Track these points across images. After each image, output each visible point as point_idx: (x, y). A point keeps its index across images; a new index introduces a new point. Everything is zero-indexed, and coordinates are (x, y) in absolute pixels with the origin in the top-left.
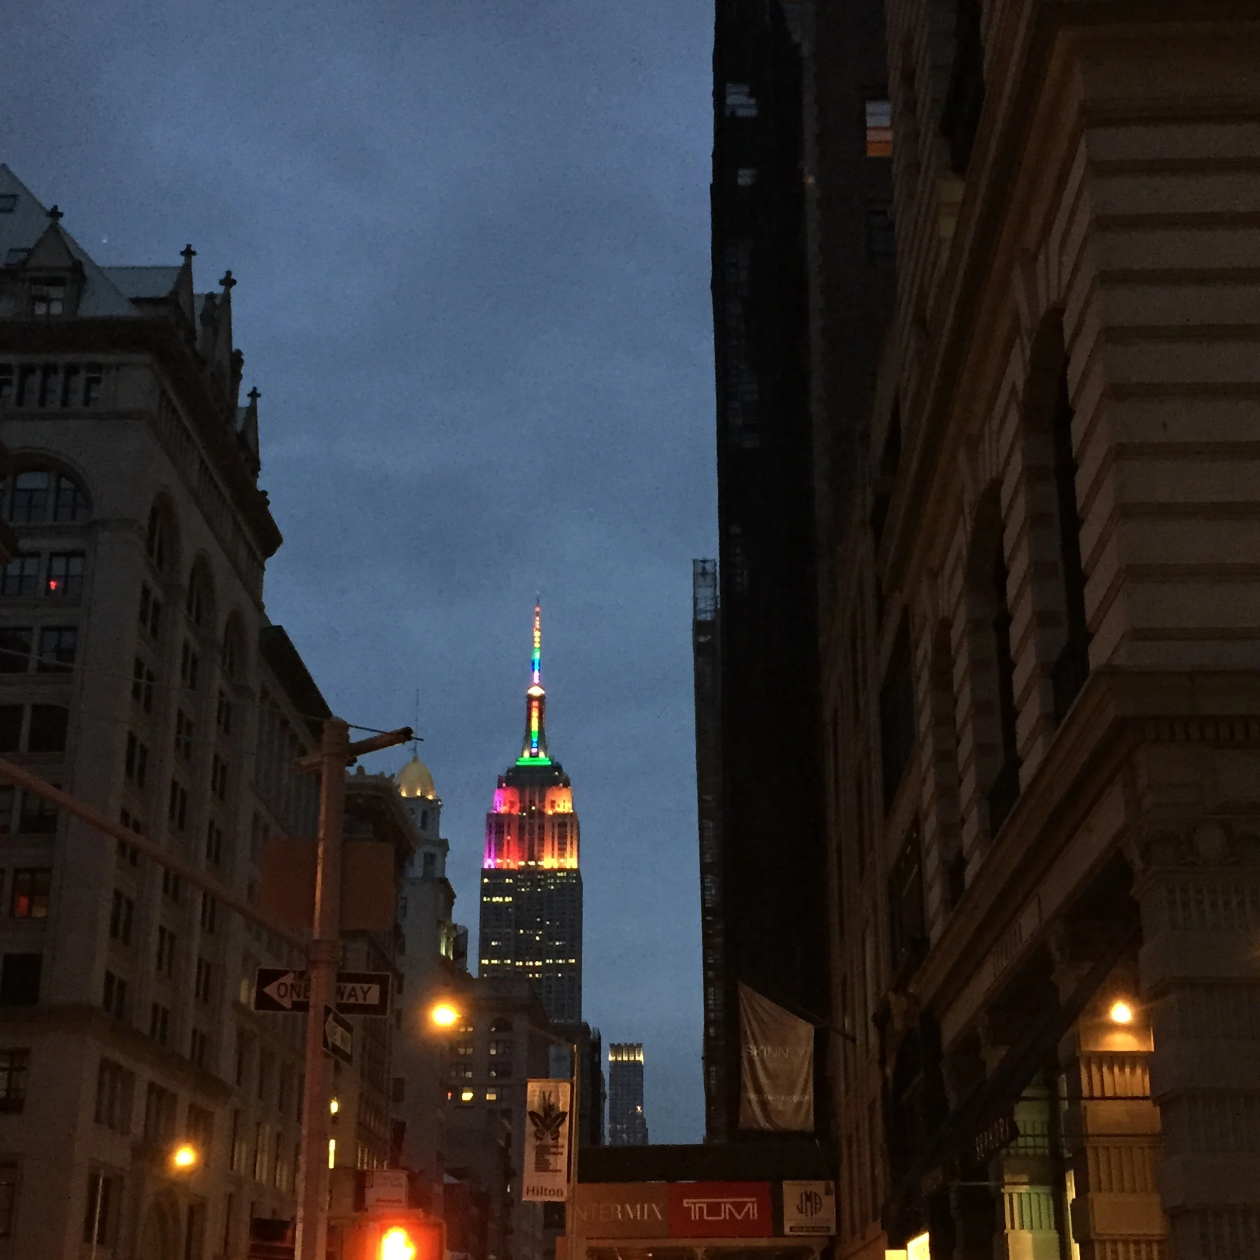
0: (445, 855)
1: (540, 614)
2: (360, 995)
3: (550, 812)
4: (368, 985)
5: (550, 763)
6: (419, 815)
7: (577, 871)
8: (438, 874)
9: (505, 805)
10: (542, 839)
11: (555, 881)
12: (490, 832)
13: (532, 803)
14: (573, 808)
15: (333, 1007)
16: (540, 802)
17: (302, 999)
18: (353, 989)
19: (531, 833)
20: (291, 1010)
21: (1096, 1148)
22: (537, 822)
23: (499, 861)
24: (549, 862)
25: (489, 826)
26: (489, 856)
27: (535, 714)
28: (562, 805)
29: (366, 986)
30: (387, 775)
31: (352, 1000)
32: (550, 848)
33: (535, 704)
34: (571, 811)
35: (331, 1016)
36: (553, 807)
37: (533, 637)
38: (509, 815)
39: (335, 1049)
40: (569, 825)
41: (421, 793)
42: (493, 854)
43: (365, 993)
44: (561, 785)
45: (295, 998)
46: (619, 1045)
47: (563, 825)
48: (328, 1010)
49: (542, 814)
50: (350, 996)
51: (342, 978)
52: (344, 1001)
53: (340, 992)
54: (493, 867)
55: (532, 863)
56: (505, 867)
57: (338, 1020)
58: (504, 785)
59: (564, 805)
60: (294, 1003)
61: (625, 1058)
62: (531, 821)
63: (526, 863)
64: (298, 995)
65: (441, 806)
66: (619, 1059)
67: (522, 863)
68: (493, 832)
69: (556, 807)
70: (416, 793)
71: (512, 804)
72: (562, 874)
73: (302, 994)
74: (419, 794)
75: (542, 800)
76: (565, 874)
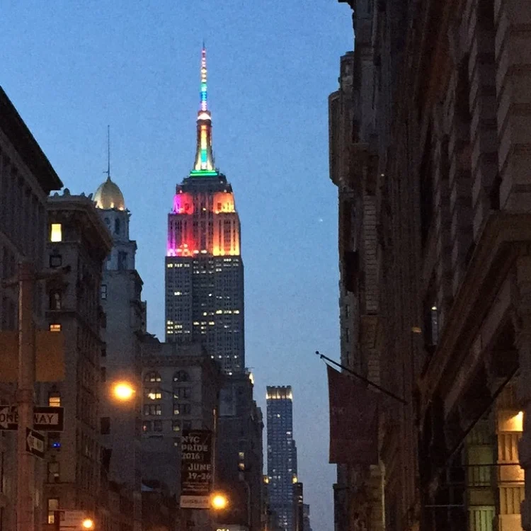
0: (134, 253)
1: (205, 55)
2: (47, 420)
3: (217, 212)
4: (52, 414)
5: (216, 174)
6: (113, 222)
7: (239, 257)
8: (129, 268)
9: (182, 207)
10: (211, 234)
11: (222, 265)
12: (172, 228)
13: (203, 205)
14: (235, 209)
15: (31, 428)
16: (209, 204)
17: (14, 422)
18: (43, 416)
19: (203, 229)
20: (7, 429)
21: (505, 489)
22: (207, 220)
23: (179, 250)
24: (217, 251)
25: (170, 223)
26: (171, 247)
27: (204, 135)
28: (226, 205)
29: (50, 415)
30: (87, 195)
31: (42, 423)
32: (218, 240)
33: (204, 127)
34: (234, 211)
35: (31, 433)
36: (219, 208)
37: (200, 74)
38: (186, 215)
39: (34, 451)
40: (232, 222)
41: (114, 205)
42: (174, 245)
43: (50, 419)
44: (225, 191)
45: (10, 422)
46: (274, 387)
47: (227, 223)
48: (28, 430)
49: (211, 213)
50: (41, 420)
51: (36, 410)
52: (38, 423)
53: (35, 418)
54: (174, 255)
55: (204, 252)
56: (183, 255)
57: (35, 435)
58: (181, 192)
59: (228, 207)
60: (9, 425)
61: (279, 397)
62: (203, 220)
63: (200, 252)
64: (12, 420)
65: (130, 215)
66: (274, 397)
67: (197, 252)
68: (174, 228)
69: (222, 208)
70: (110, 206)
71: (188, 206)
72: (227, 260)
73: (14, 419)
74: (112, 206)
75: (211, 203)
76: (230, 260)
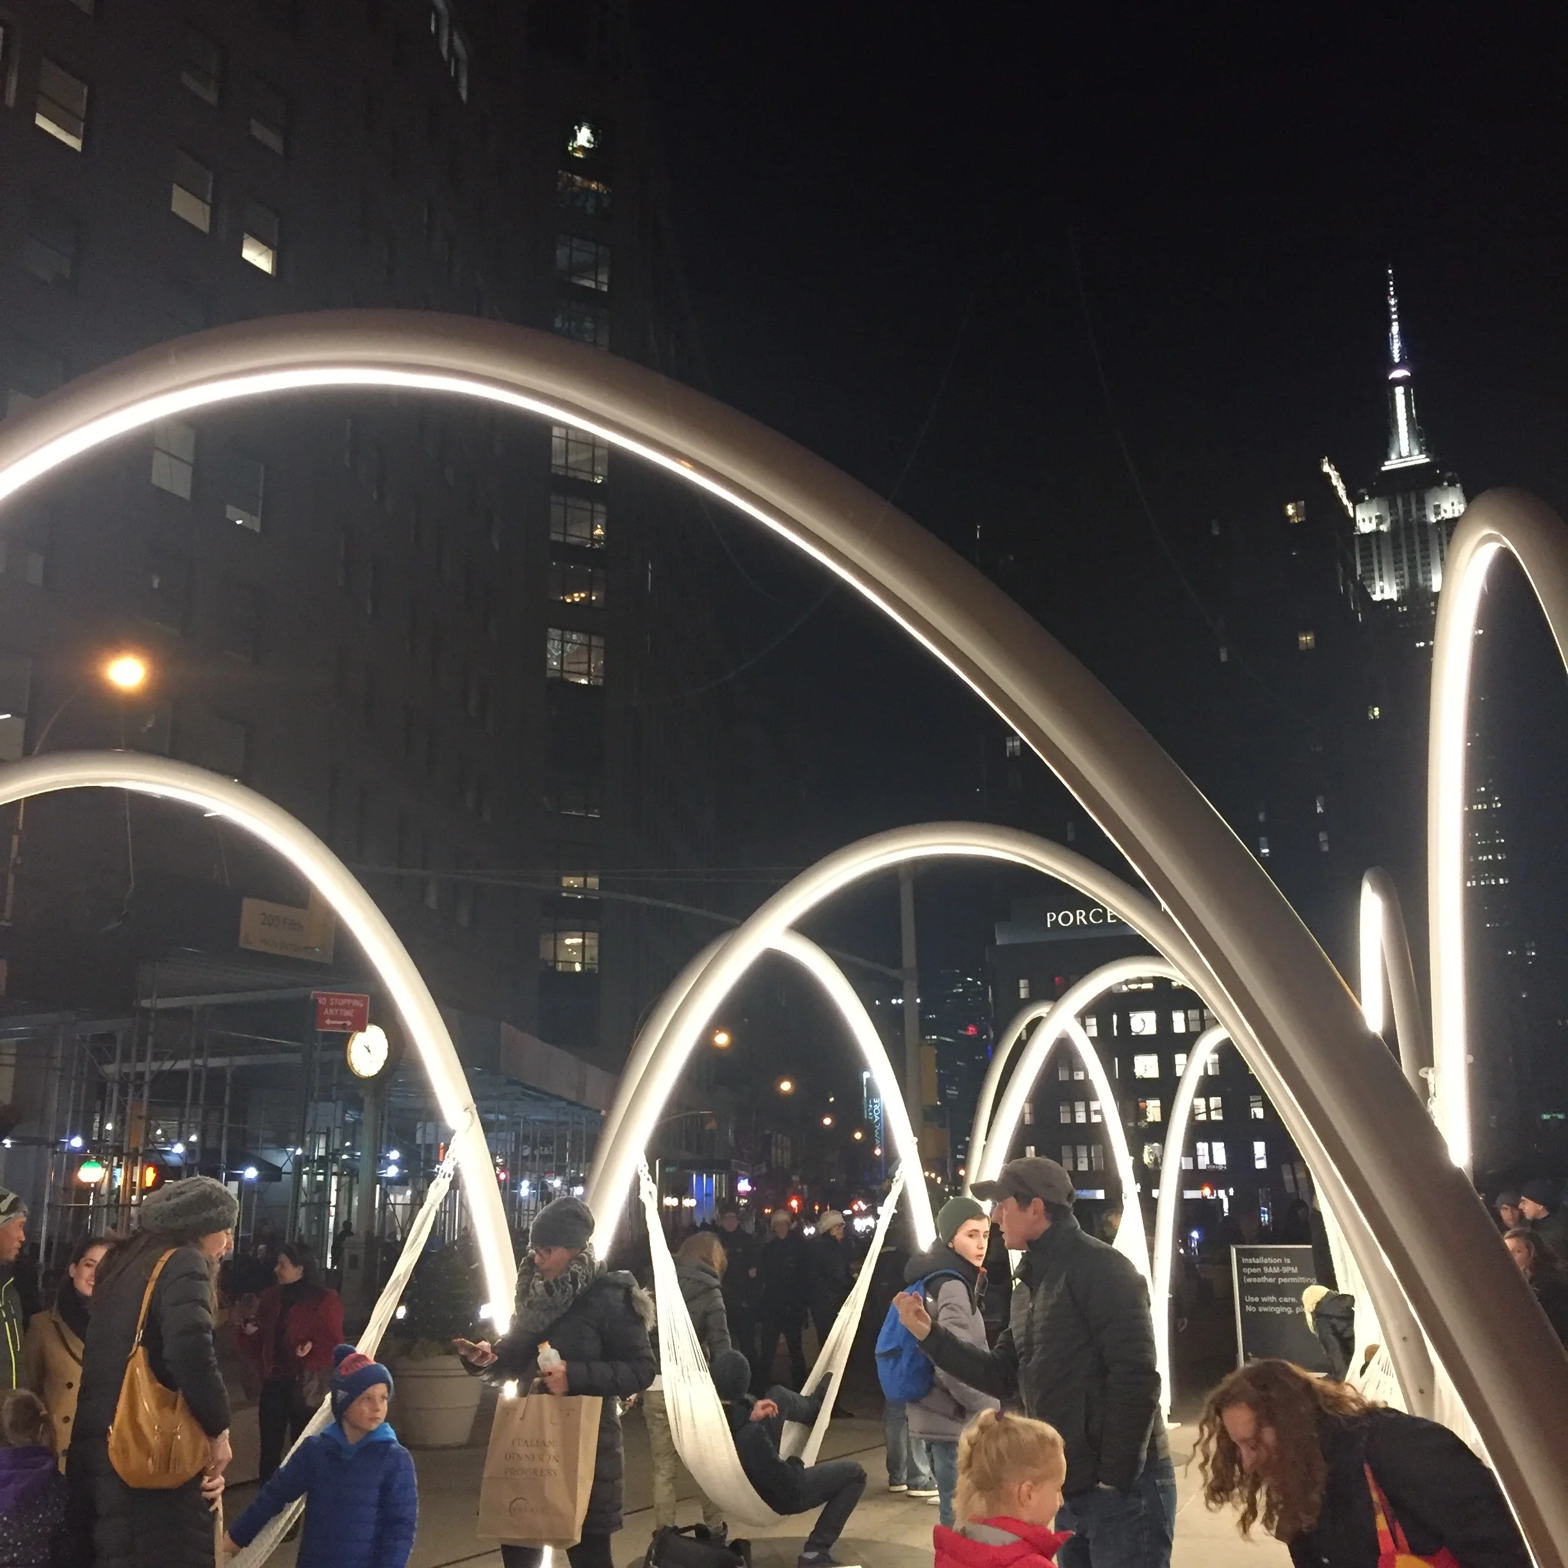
3: (1433, 519)
5: (1428, 460)
9: (1371, 522)
10: (1425, 556)
13: (1408, 513)
16: (1418, 510)
19: (1411, 552)
22: (1417, 536)
27: (1401, 402)
28: (1448, 507)
32: (1439, 565)
33: (1400, 390)
36: (1437, 514)
38: (1377, 533)
44: (1446, 484)
49: (1422, 525)
58: (1366, 498)
59: (1452, 510)
62: (1409, 536)
69: (1442, 512)
71: (1380, 520)
75: (1421, 507)
